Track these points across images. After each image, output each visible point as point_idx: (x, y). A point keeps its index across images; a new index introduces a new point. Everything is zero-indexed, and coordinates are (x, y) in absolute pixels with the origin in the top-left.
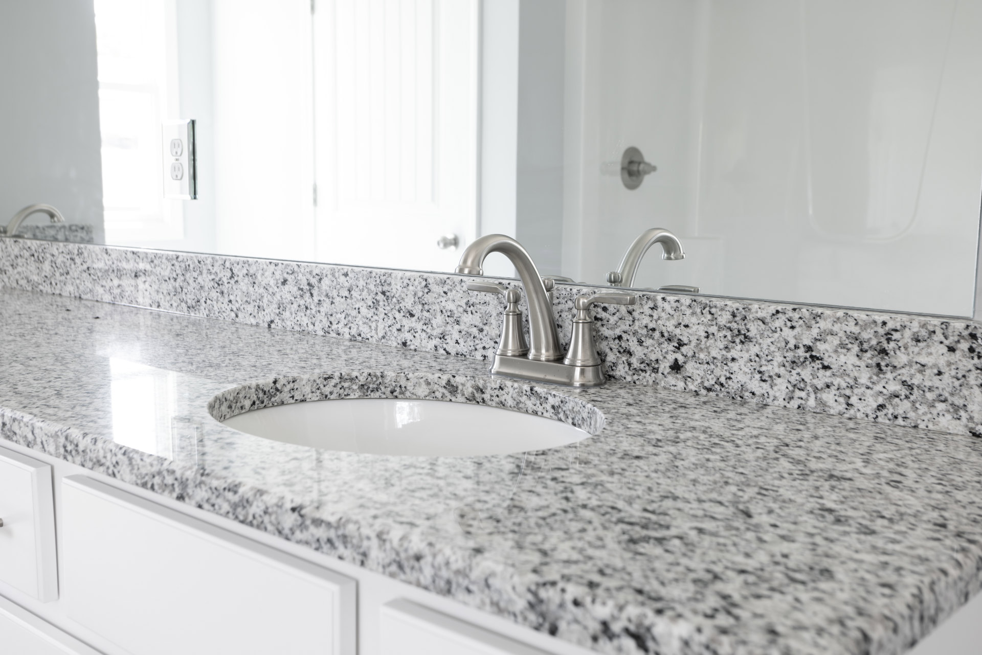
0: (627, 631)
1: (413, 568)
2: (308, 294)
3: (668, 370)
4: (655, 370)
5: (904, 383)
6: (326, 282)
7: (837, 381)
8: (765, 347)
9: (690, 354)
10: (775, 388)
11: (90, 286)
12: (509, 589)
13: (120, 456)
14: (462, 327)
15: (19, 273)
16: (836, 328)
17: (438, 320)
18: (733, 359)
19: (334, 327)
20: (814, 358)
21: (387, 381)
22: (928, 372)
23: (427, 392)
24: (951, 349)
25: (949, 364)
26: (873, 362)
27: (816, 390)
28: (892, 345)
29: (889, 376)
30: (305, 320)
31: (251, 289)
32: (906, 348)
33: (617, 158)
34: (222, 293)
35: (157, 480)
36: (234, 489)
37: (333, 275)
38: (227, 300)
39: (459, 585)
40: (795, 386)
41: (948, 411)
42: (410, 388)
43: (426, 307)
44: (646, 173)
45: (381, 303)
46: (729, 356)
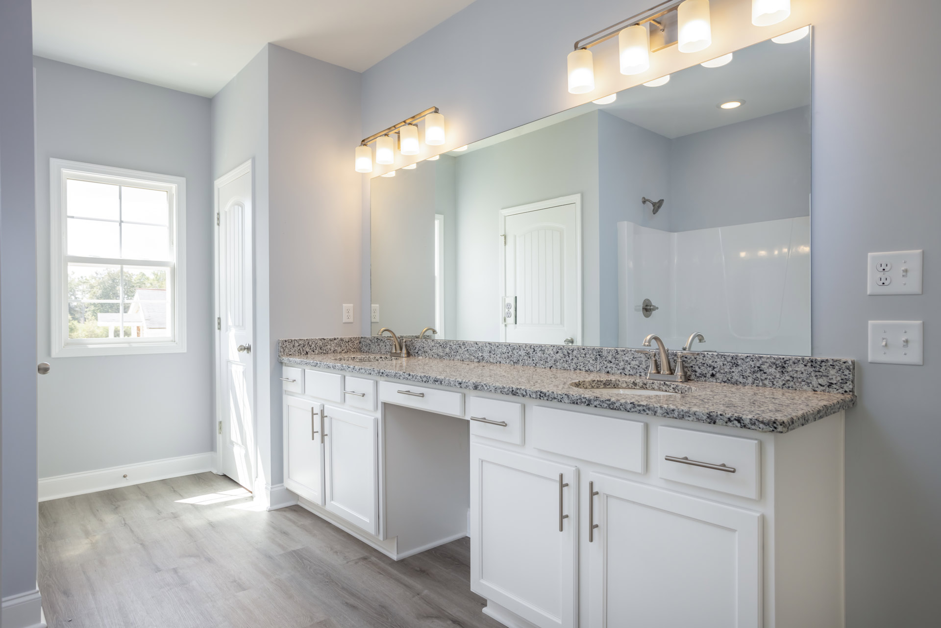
0: (735, 419)
1: (672, 413)
2: (567, 356)
3: (710, 376)
4: (705, 377)
5: (791, 376)
6: (575, 353)
7: (769, 377)
8: (744, 368)
9: (718, 371)
10: (748, 380)
11: (468, 356)
12: (702, 414)
13: (564, 395)
14: (631, 365)
15: (434, 352)
16: (768, 361)
17: (622, 363)
18: (733, 372)
19: (579, 367)
20: (761, 370)
21: (612, 382)
22: (799, 373)
23: (626, 385)
24: (805, 366)
25: (805, 370)
26: (780, 371)
27: (762, 380)
28: (786, 365)
29: (786, 374)
30: (566, 366)
31: (542, 355)
32: (791, 366)
33: (641, 304)
34: (530, 357)
35: (579, 401)
36: (609, 400)
37: (578, 350)
38: (531, 360)
39: (686, 416)
40: (755, 379)
41: (806, 384)
42: (620, 384)
43: (617, 359)
44: (654, 310)
45: (598, 359)
46: (731, 371)
